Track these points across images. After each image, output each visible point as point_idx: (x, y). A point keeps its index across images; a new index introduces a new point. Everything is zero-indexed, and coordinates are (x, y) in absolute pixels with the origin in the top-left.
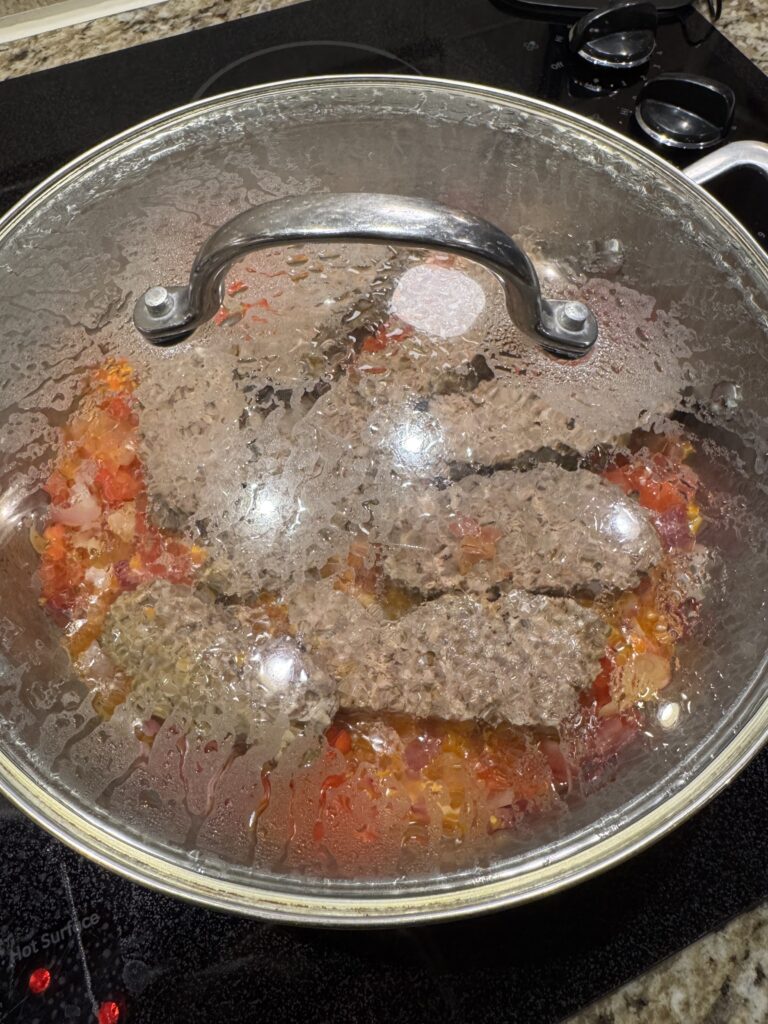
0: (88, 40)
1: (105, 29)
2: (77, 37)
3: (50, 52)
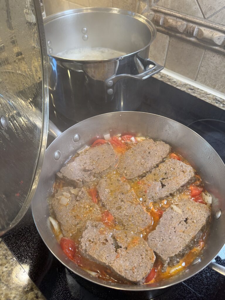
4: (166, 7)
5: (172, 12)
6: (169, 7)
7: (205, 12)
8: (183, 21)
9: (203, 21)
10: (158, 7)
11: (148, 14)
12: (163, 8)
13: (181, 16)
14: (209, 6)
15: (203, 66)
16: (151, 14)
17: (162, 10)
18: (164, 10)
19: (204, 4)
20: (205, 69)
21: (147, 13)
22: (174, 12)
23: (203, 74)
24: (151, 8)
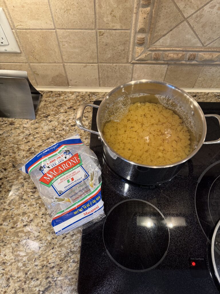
0: (208, 97)
1: (212, 95)
2: (206, 95)
3: (201, 97)
4: (164, 45)
5: (172, 48)
6: (167, 45)
7: (204, 42)
8: (183, 52)
9: (202, 48)
10: (156, 47)
11: (146, 54)
12: (161, 47)
13: (181, 49)
14: (209, 38)
15: (201, 77)
16: (149, 54)
17: (160, 48)
18: (163, 48)
19: (204, 37)
20: (202, 78)
21: (144, 54)
22: (173, 48)
23: (200, 82)
24: (149, 49)
